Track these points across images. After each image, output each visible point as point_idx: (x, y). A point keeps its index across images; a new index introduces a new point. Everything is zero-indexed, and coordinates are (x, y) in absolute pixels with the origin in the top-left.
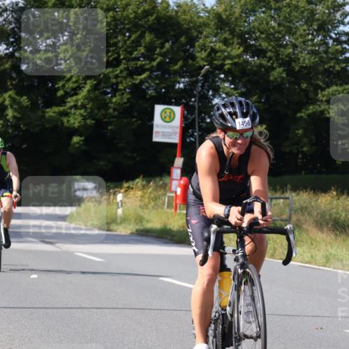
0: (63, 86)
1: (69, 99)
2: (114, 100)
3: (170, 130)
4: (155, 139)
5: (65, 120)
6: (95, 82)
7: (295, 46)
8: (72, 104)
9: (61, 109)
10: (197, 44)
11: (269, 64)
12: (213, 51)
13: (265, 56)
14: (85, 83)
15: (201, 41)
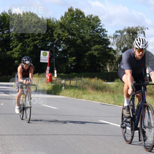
0: (12, 45)
1: (14, 49)
2: (28, 49)
3: (45, 59)
4: (41, 61)
5: (13, 55)
6: (22, 44)
7: (84, 33)
8: (15, 50)
9: (12, 52)
10: (54, 32)
11: (77, 38)
12: (59, 34)
13: (75, 36)
14: (19, 44)
15: (55, 31)
